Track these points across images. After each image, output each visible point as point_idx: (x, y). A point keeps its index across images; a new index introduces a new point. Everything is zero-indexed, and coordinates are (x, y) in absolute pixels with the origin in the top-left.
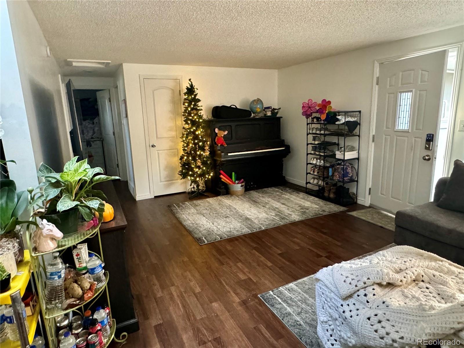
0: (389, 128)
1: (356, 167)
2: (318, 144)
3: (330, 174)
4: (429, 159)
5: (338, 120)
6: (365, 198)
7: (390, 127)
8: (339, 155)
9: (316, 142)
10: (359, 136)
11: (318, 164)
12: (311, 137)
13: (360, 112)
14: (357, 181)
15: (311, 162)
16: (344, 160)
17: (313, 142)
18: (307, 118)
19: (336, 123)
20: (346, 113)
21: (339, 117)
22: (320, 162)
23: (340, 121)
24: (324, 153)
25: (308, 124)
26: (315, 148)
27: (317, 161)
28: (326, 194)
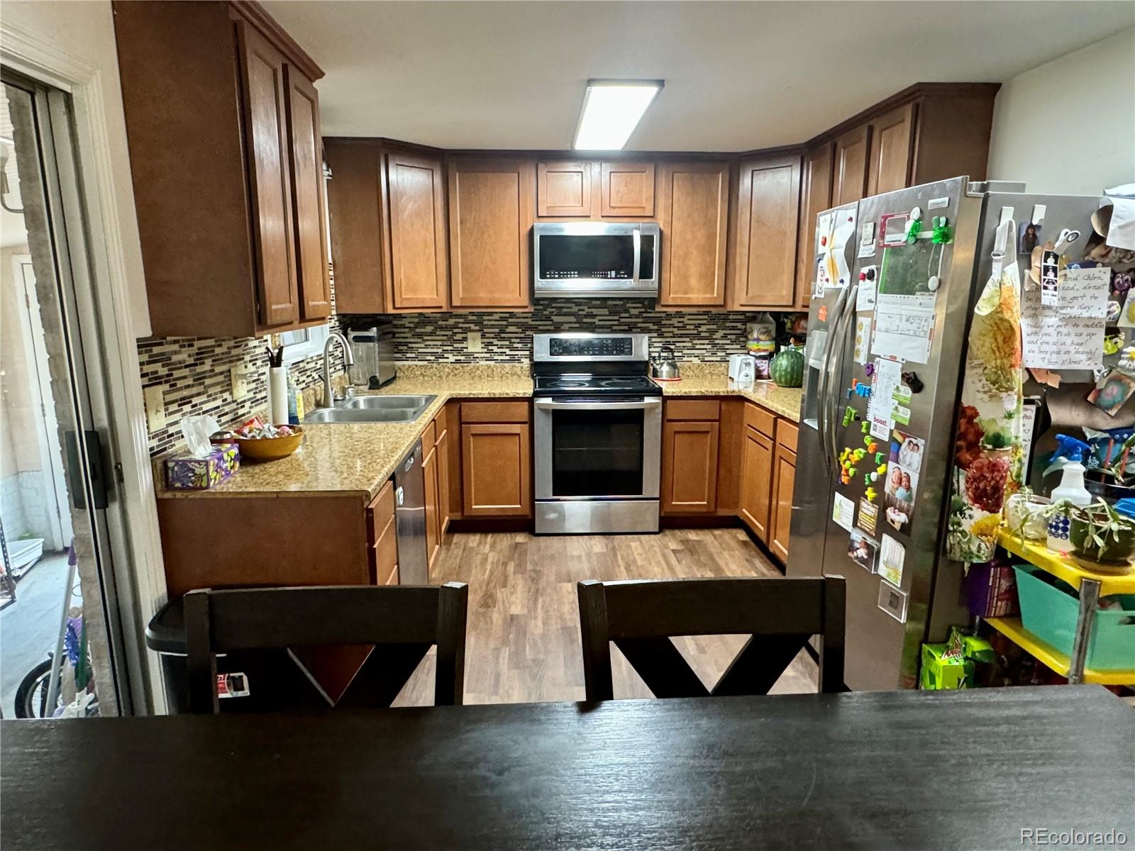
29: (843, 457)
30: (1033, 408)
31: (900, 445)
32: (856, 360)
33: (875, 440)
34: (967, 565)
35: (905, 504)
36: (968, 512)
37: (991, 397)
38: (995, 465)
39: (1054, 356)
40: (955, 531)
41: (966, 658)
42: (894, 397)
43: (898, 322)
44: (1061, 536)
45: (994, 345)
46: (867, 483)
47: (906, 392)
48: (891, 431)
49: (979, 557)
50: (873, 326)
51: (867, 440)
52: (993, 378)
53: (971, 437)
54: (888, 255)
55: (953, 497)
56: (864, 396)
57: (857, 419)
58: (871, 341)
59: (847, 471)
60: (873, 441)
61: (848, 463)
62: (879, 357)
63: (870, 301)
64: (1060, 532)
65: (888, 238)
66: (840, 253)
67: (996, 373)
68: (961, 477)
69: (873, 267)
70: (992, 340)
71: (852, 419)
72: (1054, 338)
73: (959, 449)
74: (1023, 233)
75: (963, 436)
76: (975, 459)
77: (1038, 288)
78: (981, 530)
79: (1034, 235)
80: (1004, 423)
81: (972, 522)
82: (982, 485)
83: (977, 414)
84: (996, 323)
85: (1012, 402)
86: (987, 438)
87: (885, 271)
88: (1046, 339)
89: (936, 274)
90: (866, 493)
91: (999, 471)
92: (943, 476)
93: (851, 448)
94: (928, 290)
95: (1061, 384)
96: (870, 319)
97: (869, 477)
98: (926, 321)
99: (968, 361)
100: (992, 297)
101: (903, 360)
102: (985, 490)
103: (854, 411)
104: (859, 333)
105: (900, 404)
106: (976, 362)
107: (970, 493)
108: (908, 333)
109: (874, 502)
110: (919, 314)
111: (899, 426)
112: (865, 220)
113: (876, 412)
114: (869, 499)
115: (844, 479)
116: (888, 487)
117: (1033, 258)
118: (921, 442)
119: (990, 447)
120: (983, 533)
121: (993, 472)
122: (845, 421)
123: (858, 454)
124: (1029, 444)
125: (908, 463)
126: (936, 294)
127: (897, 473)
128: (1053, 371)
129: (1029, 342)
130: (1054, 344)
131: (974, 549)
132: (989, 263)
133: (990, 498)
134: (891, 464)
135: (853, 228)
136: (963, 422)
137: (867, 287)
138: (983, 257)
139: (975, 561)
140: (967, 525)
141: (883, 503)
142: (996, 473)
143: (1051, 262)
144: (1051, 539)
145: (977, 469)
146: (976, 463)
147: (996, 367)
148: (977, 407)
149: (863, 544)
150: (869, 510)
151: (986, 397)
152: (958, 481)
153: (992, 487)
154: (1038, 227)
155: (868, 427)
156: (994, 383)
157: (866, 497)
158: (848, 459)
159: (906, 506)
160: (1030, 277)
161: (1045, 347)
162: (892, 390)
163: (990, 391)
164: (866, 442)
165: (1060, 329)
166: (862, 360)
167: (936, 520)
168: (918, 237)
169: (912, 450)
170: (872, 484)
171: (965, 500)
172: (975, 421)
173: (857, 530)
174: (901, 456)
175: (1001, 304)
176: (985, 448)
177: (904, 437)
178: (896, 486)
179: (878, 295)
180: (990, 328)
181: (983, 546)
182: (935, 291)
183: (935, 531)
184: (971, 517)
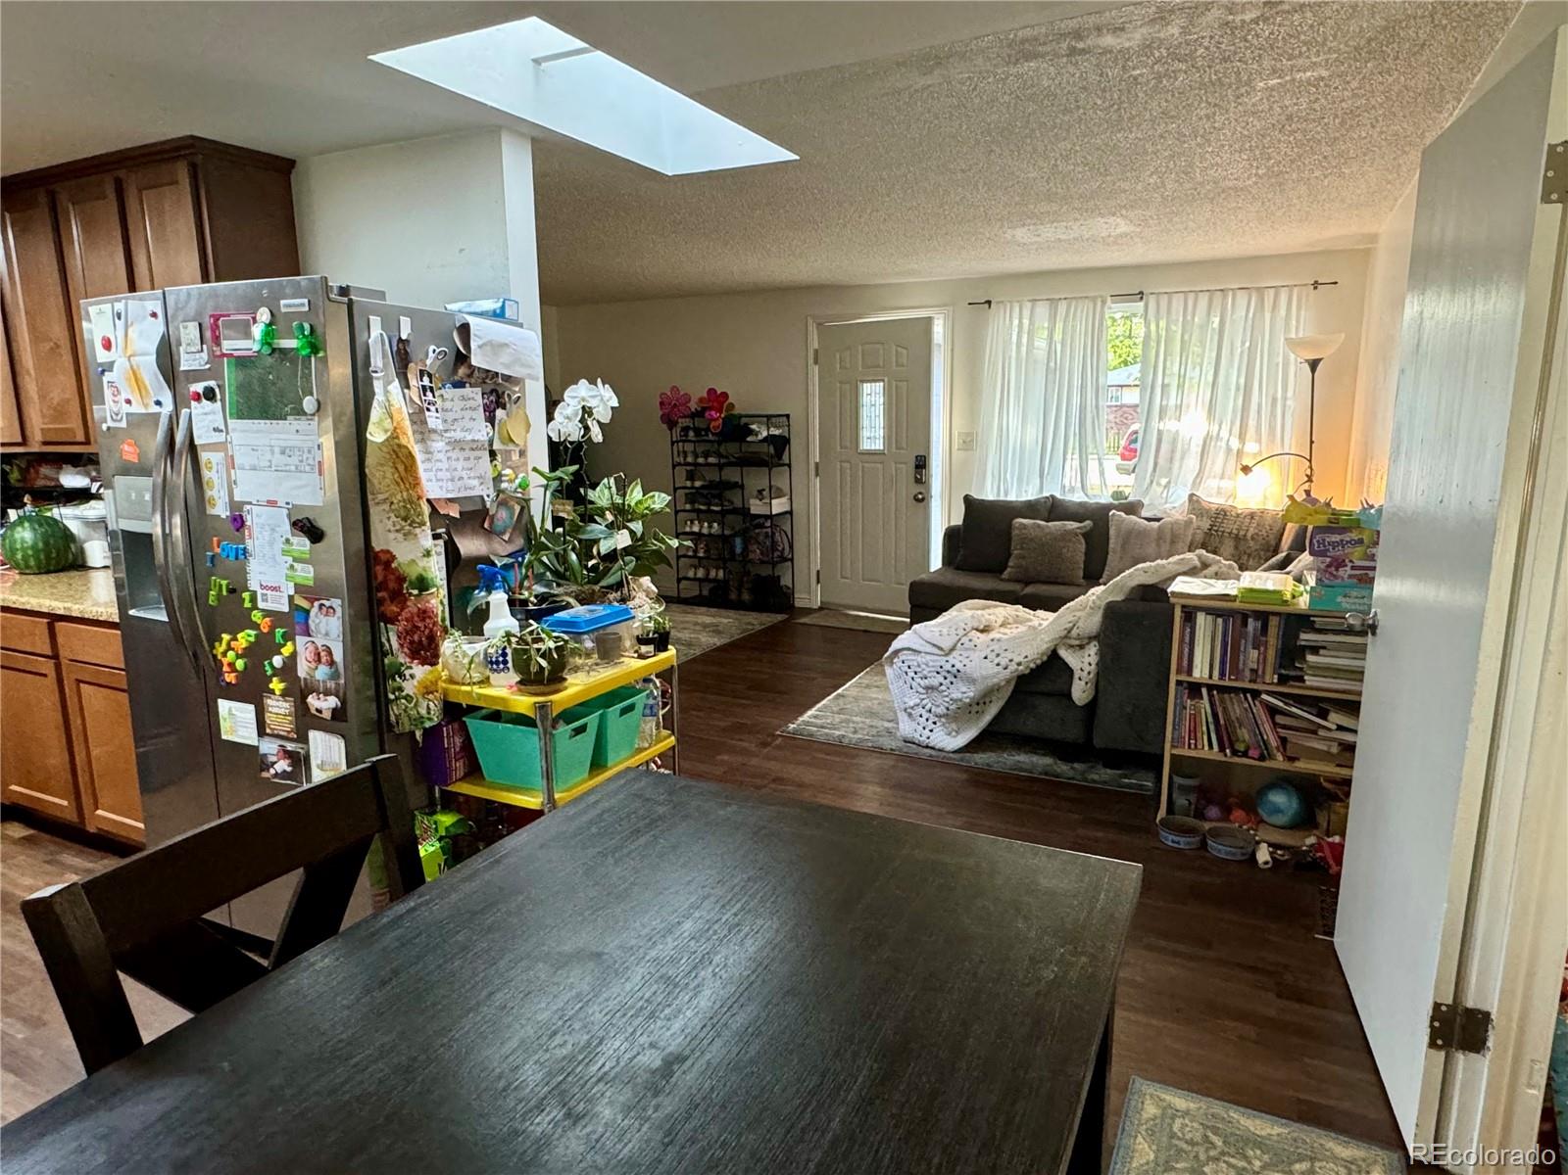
0: (846, 448)
1: (788, 529)
2: (702, 487)
3: (738, 550)
4: (922, 500)
5: (751, 432)
6: (810, 593)
7: (848, 444)
8: (756, 507)
9: (698, 484)
10: (789, 466)
11: (705, 531)
12: (681, 472)
13: (788, 416)
14: (792, 560)
15: (688, 529)
16: (770, 517)
17: (689, 484)
18: (671, 429)
19: (749, 439)
20: (769, 419)
21: (754, 427)
22: (710, 527)
23: (757, 435)
24: (722, 505)
25: (673, 443)
26: (691, 498)
27: (701, 527)
28: (733, 596)
29: (220, 649)
30: (441, 542)
31: (307, 612)
32: (211, 511)
33: (267, 613)
34: (418, 734)
35: (331, 685)
36: (407, 673)
37: (405, 535)
38: (425, 612)
39: (450, 483)
40: (397, 698)
41: (440, 839)
42: (285, 553)
43: (268, 456)
44: (503, 670)
45: (396, 475)
46: (269, 673)
47: (302, 544)
48: (291, 598)
49: (430, 719)
50: (231, 463)
51: (256, 616)
52: (403, 513)
53: (392, 585)
54: (233, 369)
55: (386, 661)
56: (237, 558)
57: (232, 591)
58: (231, 485)
59: (231, 665)
60: (264, 617)
61: (231, 655)
62: (250, 503)
63: (216, 430)
64: (501, 666)
65: (227, 345)
66: (149, 364)
67: (405, 507)
68: (391, 634)
69: (212, 383)
70: (393, 470)
71: (225, 593)
72: (444, 465)
73: (381, 602)
74: (395, 349)
75: (383, 586)
76: (402, 609)
77: (421, 411)
78: (426, 687)
79: (405, 349)
80: (423, 563)
81: (415, 682)
82: (416, 638)
83: (394, 558)
84: (394, 451)
85: (425, 539)
86: (411, 582)
87: (233, 389)
88: (439, 464)
89: (312, 394)
90: (271, 686)
91: (430, 617)
92: (369, 638)
93: (230, 633)
94: (305, 414)
95: (461, 513)
96: (223, 454)
97: (271, 664)
98: (309, 452)
99: (370, 497)
100: (381, 420)
101: (288, 503)
102: (420, 641)
103: (224, 583)
104: (206, 474)
105: (295, 560)
106: (381, 497)
107: (406, 650)
108: (288, 468)
109: (285, 694)
110: (298, 444)
111: (299, 588)
112: (180, 318)
113: (261, 577)
114: (277, 692)
115: (230, 678)
116: (303, 669)
117: (409, 376)
118: (336, 603)
119: (415, 592)
120: (428, 690)
121: (424, 620)
122: (211, 598)
123: (245, 638)
124: (445, 582)
125: (324, 632)
126: (316, 418)
127: (311, 648)
128: (451, 500)
129: (425, 470)
130: (447, 470)
131: (423, 712)
132: (369, 381)
133: (426, 650)
134: (300, 640)
135: (162, 329)
136: (379, 569)
137: (207, 410)
138: (360, 374)
139: (428, 725)
140: (410, 687)
141: (299, 692)
142: (428, 621)
143: (426, 381)
144: (494, 677)
145: (407, 620)
146: (405, 614)
147: (404, 501)
148: (392, 550)
149: (282, 753)
150: (279, 709)
151: (400, 536)
152: (389, 640)
153: (427, 638)
154: (407, 341)
155: (253, 599)
156: (405, 519)
157: (272, 692)
158: (229, 648)
159: (333, 686)
160: (411, 398)
161: (440, 475)
162: (280, 545)
163: (402, 528)
164: (254, 619)
165: (449, 454)
166: (220, 510)
167: (371, 693)
168: (275, 346)
169: (327, 615)
170: (276, 672)
171: (402, 659)
172: (393, 565)
173: (267, 739)
174: (312, 626)
175: (395, 428)
176: (411, 594)
177: (312, 601)
178: (313, 665)
179: (229, 421)
180: (388, 456)
181: (431, 704)
182: (314, 415)
183: (374, 706)
184: (412, 676)
